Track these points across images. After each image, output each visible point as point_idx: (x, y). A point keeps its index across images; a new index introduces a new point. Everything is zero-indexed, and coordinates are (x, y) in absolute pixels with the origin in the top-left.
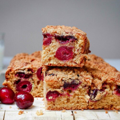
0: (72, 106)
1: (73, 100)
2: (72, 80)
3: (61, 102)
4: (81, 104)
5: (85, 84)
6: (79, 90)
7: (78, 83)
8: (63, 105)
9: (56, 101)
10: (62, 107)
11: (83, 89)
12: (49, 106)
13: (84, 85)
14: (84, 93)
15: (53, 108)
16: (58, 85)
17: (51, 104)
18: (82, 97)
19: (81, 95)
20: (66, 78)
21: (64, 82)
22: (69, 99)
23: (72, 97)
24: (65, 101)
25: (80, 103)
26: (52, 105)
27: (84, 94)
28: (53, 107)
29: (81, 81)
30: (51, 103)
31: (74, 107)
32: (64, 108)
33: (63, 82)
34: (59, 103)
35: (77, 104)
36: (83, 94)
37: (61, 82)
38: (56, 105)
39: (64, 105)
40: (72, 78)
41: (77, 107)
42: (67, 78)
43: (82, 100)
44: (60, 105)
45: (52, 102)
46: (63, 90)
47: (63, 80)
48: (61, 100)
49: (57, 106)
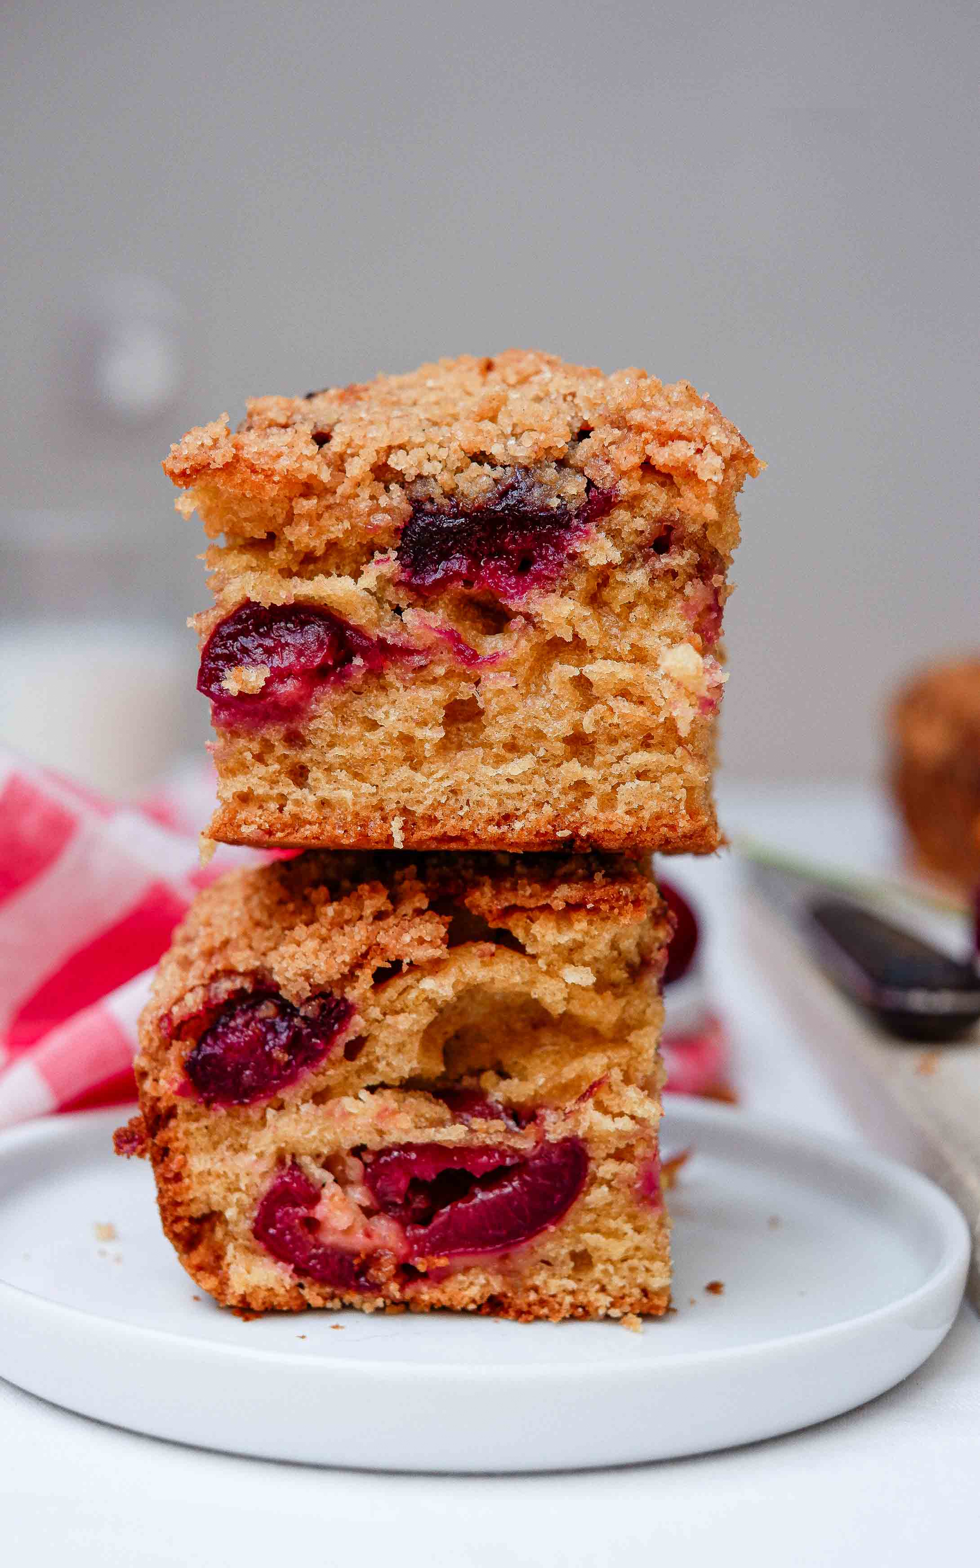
0: (506, 787)
1: (518, 717)
2: (498, 472)
3: (376, 736)
4: (616, 769)
5: (657, 510)
6: (581, 582)
7: (572, 506)
8: (404, 772)
9: (315, 732)
10: (391, 806)
11: (638, 577)
12: (240, 784)
13: (640, 523)
14: (646, 625)
15: (286, 816)
16: (336, 530)
17: (260, 770)
18: (625, 672)
19: (619, 659)
20: (432, 449)
21: (412, 501)
22: (473, 700)
23: (505, 682)
24: (423, 723)
25: (606, 753)
26: (274, 782)
27: (651, 642)
28: (289, 808)
29: (604, 475)
30: (256, 747)
31: (539, 805)
32: (419, 810)
33: (396, 496)
34: (360, 751)
35: (574, 770)
36: (633, 635)
37: (365, 493)
38: (315, 774)
39: (419, 778)
40: (496, 450)
41: (574, 807)
42: (443, 454)
43: (623, 706)
44: (364, 780)
45: (268, 746)
46: (402, 597)
47: (399, 478)
48: (379, 715)
49: (325, 791)
